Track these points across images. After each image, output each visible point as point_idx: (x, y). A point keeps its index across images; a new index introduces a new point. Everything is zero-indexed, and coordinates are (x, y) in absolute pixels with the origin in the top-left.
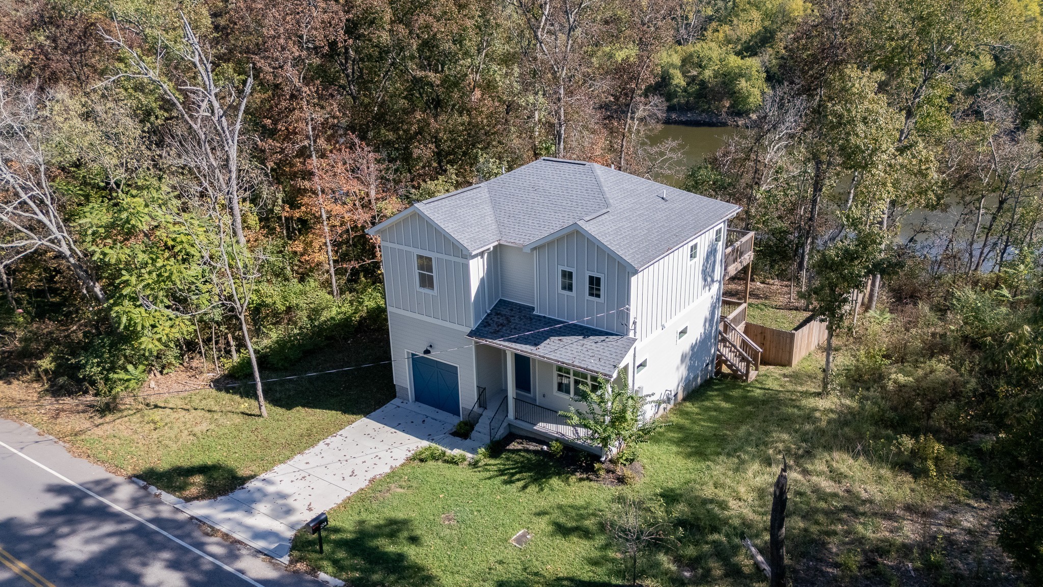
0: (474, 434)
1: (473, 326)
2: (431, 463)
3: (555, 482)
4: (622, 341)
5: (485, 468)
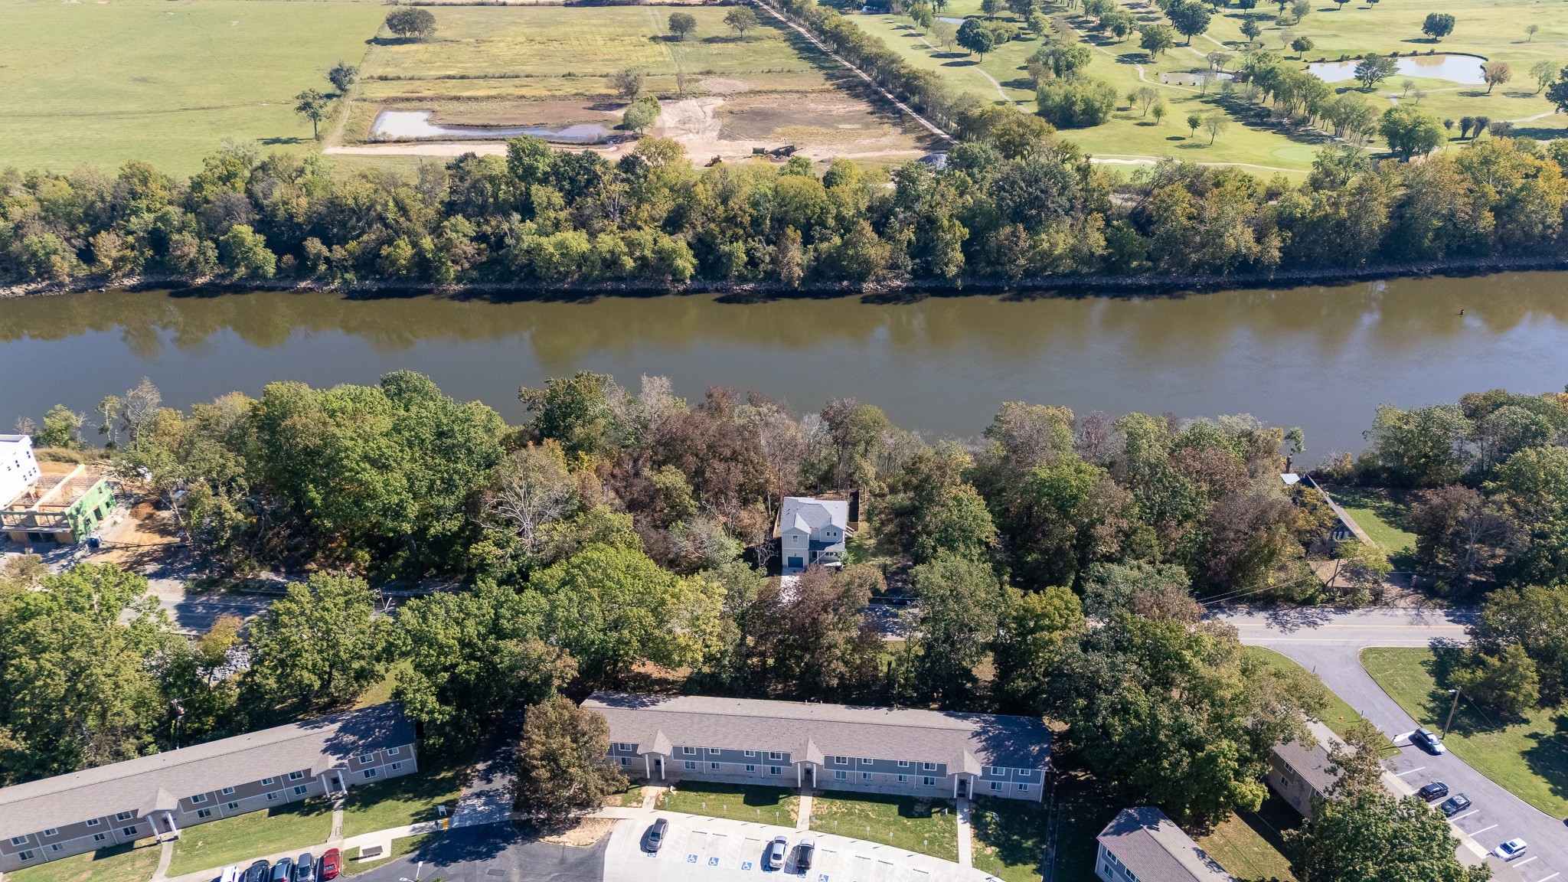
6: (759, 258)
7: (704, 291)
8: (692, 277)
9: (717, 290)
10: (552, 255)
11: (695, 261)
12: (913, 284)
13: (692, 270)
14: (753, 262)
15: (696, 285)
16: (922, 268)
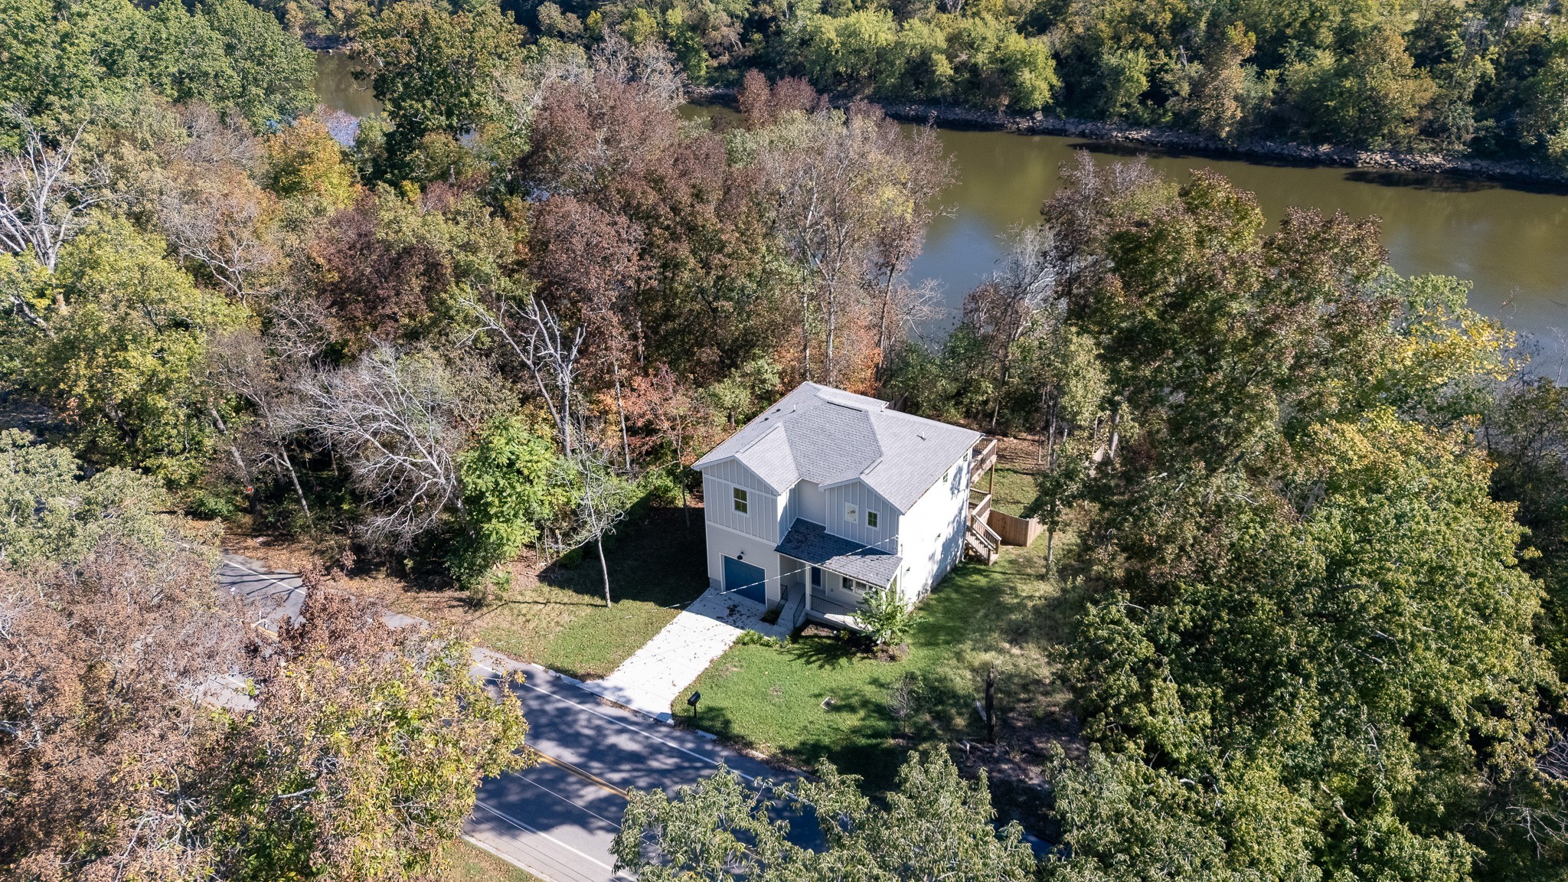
0: (780, 620)
1: (778, 542)
2: (752, 646)
3: (843, 661)
4: (892, 559)
5: (789, 652)
6: (1171, 85)
7: (1061, 132)
8: (1047, 109)
9: (1082, 134)
10: (831, 42)
11: (1055, 81)
12: (1468, 165)
13: (1047, 94)
14: (1157, 92)
15: (1051, 123)
16: (1497, 136)
